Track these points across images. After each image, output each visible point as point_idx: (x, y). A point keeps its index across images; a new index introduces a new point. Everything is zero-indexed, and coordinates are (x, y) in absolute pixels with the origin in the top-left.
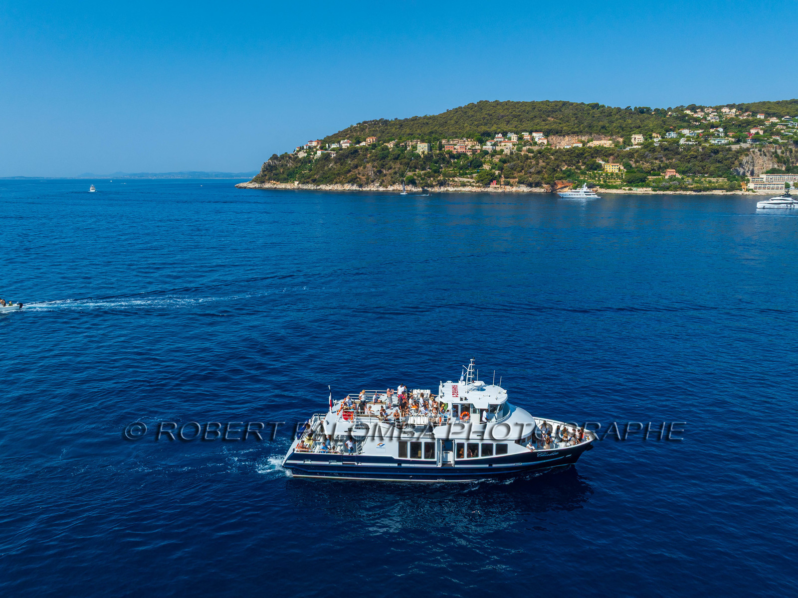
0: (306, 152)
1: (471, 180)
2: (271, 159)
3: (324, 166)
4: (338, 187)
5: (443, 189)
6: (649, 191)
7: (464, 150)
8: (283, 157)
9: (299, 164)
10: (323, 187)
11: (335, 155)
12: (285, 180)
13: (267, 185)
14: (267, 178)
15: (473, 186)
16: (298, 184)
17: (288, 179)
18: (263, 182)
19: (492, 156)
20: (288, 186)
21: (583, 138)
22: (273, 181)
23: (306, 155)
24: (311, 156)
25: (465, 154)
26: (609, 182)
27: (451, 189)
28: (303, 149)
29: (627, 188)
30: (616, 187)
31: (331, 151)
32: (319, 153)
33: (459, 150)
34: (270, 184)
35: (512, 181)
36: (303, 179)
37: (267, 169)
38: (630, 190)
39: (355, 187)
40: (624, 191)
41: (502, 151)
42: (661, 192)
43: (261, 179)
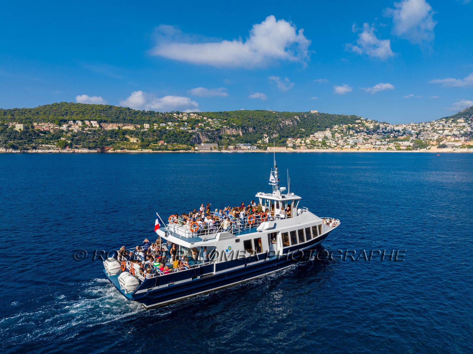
1: (53, 146)
5: (34, 151)
6: (151, 151)
7: (48, 129)
15: (54, 149)
19: (67, 133)
21: (120, 125)
25: (49, 132)
26: (132, 147)
27: (40, 151)
29: (140, 150)
30: (135, 149)
33: (45, 129)
35: (78, 146)
38: (142, 150)
40: (139, 151)
41: (73, 130)
42: (156, 151)
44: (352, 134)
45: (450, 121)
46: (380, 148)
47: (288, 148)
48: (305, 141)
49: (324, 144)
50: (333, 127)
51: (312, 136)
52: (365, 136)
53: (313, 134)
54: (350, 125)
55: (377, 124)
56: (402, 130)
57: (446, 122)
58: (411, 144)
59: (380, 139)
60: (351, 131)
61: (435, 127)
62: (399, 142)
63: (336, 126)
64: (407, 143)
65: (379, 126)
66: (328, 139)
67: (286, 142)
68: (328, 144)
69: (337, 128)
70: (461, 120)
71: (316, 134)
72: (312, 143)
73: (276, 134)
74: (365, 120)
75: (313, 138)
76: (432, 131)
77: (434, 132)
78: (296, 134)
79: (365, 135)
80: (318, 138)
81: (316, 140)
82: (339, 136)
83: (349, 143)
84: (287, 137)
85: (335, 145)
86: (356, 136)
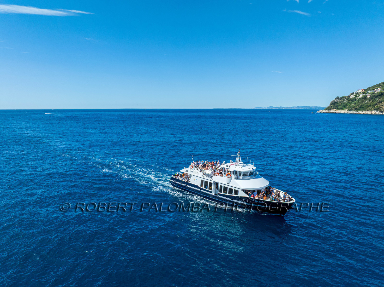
0: (354, 95)
2: (335, 99)
3: (363, 102)
4: (369, 112)
8: (342, 98)
9: (350, 101)
10: (360, 112)
11: (370, 96)
12: (341, 109)
13: (332, 111)
14: (332, 108)
16: (347, 111)
17: (342, 108)
18: (330, 110)
20: (342, 112)
22: (335, 109)
23: (354, 96)
24: (357, 97)
28: (354, 93)
31: (368, 94)
32: (361, 96)
34: (333, 110)
36: (350, 108)
37: (333, 104)
39: (378, 112)
43: (329, 108)
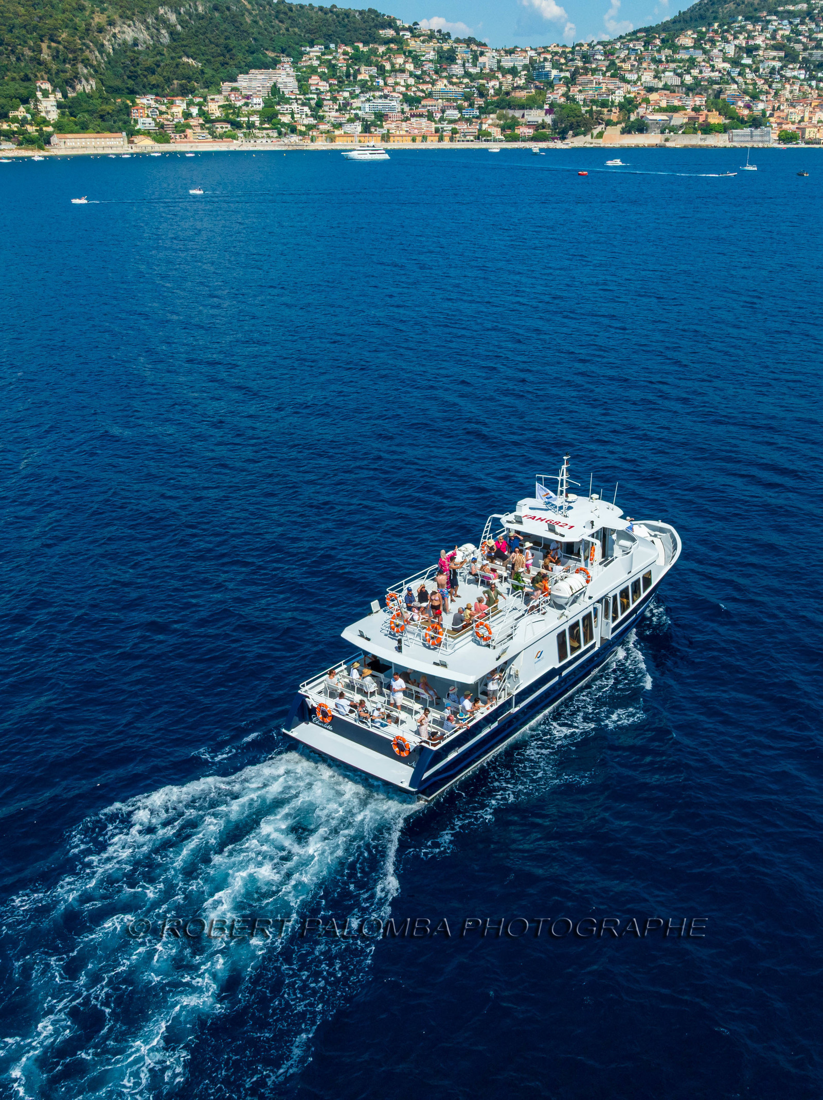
44: (367, 81)
45: (658, 42)
46: (454, 132)
47: (136, 139)
48: (200, 109)
49: (269, 117)
50: (302, 54)
51: (226, 86)
52: (408, 87)
53: (234, 79)
54: (361, 45)
55: (446, 47)
56: (525, 67)
57: (647, 44)
58: (549, 119)
59: (455, 100)
60: (363, 69)
61: (617, 61)
62: (511, 113)
63: (316, 50)
64: (537, 116)
65: (453, 51)
66: (284, 100)
67: (129, 114)
68: (286, 119)
69: (318, 58)
70: (687, 39)
71: (243, 81)
72: (227, 115)
73: (87, 80)
74: (410, 29)
75: (232, 97)
76: (608, 74)
77: (612, 76)
78: (168, 81)
79: (411, 86)
80: (248, 97)
81: (244, 101)
82: (324, 86)
83: (356, 115)
84: (132, 92)
85: (312, 121)
86: (378, 89)
